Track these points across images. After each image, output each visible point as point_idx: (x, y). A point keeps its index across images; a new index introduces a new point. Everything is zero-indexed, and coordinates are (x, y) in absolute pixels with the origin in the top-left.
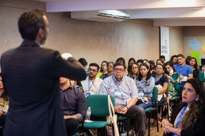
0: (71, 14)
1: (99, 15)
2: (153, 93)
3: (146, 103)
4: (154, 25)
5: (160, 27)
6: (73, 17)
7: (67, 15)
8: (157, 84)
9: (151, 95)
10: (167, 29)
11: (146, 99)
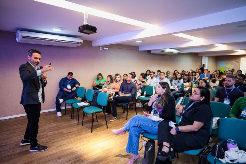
0: (151, 51)
1: (162, 51)
2: (182, 86)
3: (177, 91)
4: (199, 56)
5: (202, 57)
6: (152, 52)
7: (149, 51)
8: (184, 82)
9: (181, 87)
10: (207, 58)
11: (177, 89)
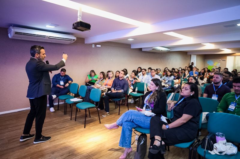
2: (172, 83)
4: (188, 54)
5: (191, 55)
6: (143, 50)
7: (141, 49)
8: (174, 79)
10: (195, 56)
